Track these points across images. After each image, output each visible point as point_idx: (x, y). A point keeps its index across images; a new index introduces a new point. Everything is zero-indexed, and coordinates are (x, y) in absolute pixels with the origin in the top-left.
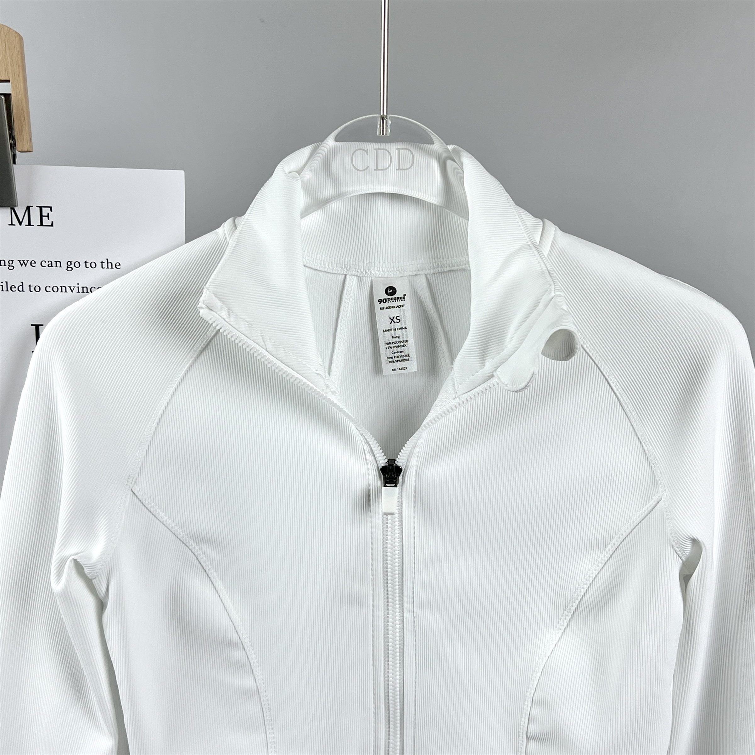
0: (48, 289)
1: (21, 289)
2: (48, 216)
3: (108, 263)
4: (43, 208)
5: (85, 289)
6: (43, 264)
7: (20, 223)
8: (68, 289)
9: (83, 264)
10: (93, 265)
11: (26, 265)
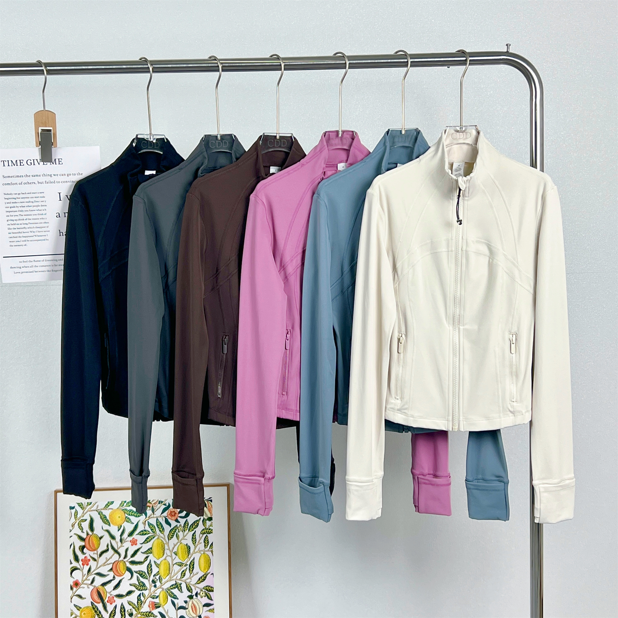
1: (54, 182)
2: (61, 161)
4: (59, 159)
6: (61, 175)
7: (53, 164)
9: (72, 174)
10: (75, 175)
11: (55, 176)
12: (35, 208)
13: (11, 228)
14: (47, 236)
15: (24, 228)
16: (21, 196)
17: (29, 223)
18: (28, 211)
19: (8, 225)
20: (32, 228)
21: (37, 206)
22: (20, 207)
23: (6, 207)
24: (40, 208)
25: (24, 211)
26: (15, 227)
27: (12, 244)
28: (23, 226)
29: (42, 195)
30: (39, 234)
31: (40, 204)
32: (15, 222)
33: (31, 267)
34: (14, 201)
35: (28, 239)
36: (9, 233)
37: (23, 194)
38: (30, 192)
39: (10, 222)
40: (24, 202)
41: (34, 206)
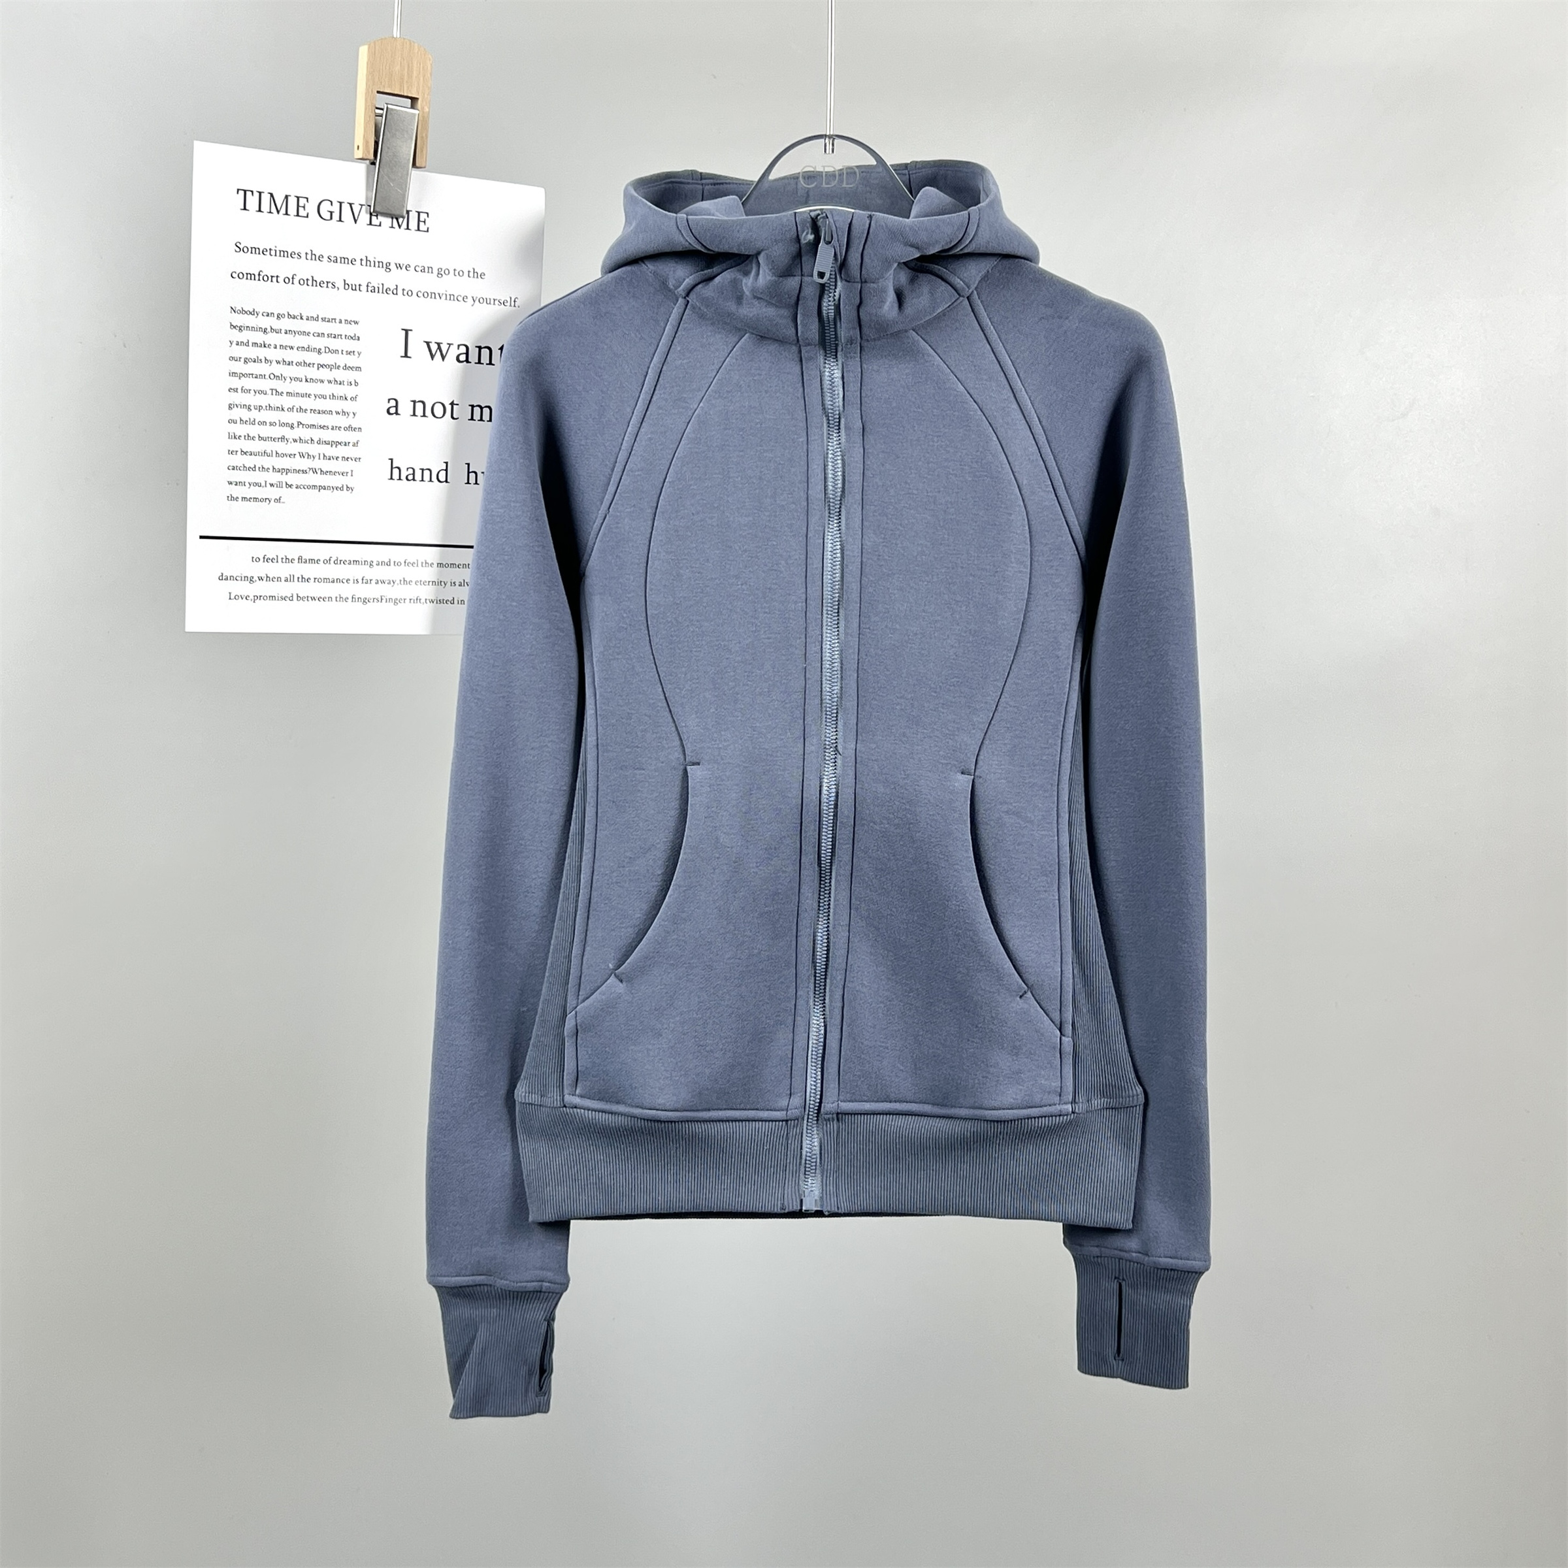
0: (420, 294)
1: (395, 292)
2: (424, 222)
3: (474, 273)
4: (421, 213)
6: (417, 269)
7: (400, 226)
8: (437, 296)
9: (452, 272)
10: (460, 274)
11: (401, 268)
12: (325, 374)
13: (238, 434)
14: (352, 475)
15: (283, 438)
16: (286, 324)
17: (299, 423)
18: (299, 380)
19: (231, 421)
20: (306, 442)
21: (330, 367)
22: (278, 362)
23: (232, 358)
24: (340, 375)
25: (288, 379)
26: (254, 430)
27: (238, 491)
28: (277, 432)
29: (350, 330)
30: (326, 465)
31: (341, 360)
32: (254, 414)
33: (286, 580)
34: (259, 337)
35: (292, 478)
36: (231, 452)
37: (294, 317)
38: (315, 316)
39: (237, 413)
40: (292, 348)
41: (322, 366)
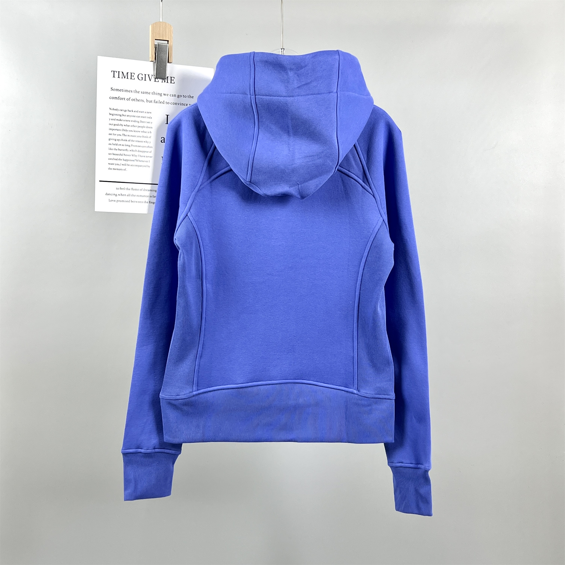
0: (172, 103)
1: (163, 103)
2: (173, 80)
3: (190, 96)
4: (172, 78)
5: (183, 104)
6: (171, 95)
7: (165, 82)
8: (178, 104)
9: (182, 96)
10: (185, 97)
11: (165, 95)
12: (140, 129)
13: (112, 148)
14: (149, 162)
15: (126, 150)
16: (127, 113)
17: (132, 145)
18: (132, 131)
19: (110, 144)
20: (134, 151)
21: (142, 127)
22: (125, 126)
23: (110, 124)
24: (145, 130)
25: (128, 131)
26: (117, 147)
27: (112, 167)
28: (125, 148)
29: (149, 115)
30: (141, 159)
31: (146, 125)
33: (128, 196)
34: (118, 117)
35: (129, 163)
36: (110, 154)
37: (130, 111)
38: (137, 111)
39: (112, 142)
40: (129, 121)
